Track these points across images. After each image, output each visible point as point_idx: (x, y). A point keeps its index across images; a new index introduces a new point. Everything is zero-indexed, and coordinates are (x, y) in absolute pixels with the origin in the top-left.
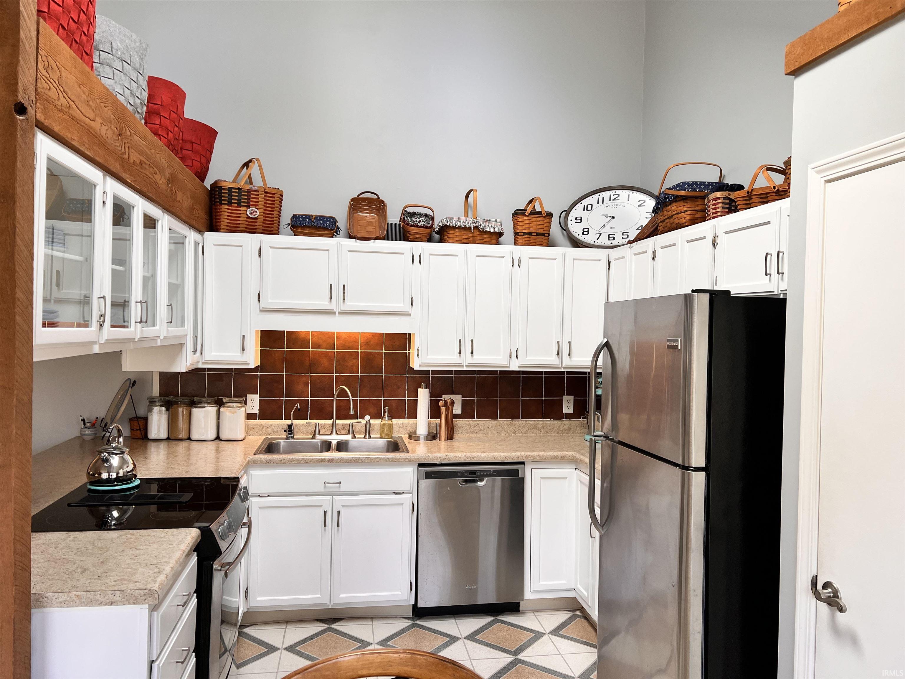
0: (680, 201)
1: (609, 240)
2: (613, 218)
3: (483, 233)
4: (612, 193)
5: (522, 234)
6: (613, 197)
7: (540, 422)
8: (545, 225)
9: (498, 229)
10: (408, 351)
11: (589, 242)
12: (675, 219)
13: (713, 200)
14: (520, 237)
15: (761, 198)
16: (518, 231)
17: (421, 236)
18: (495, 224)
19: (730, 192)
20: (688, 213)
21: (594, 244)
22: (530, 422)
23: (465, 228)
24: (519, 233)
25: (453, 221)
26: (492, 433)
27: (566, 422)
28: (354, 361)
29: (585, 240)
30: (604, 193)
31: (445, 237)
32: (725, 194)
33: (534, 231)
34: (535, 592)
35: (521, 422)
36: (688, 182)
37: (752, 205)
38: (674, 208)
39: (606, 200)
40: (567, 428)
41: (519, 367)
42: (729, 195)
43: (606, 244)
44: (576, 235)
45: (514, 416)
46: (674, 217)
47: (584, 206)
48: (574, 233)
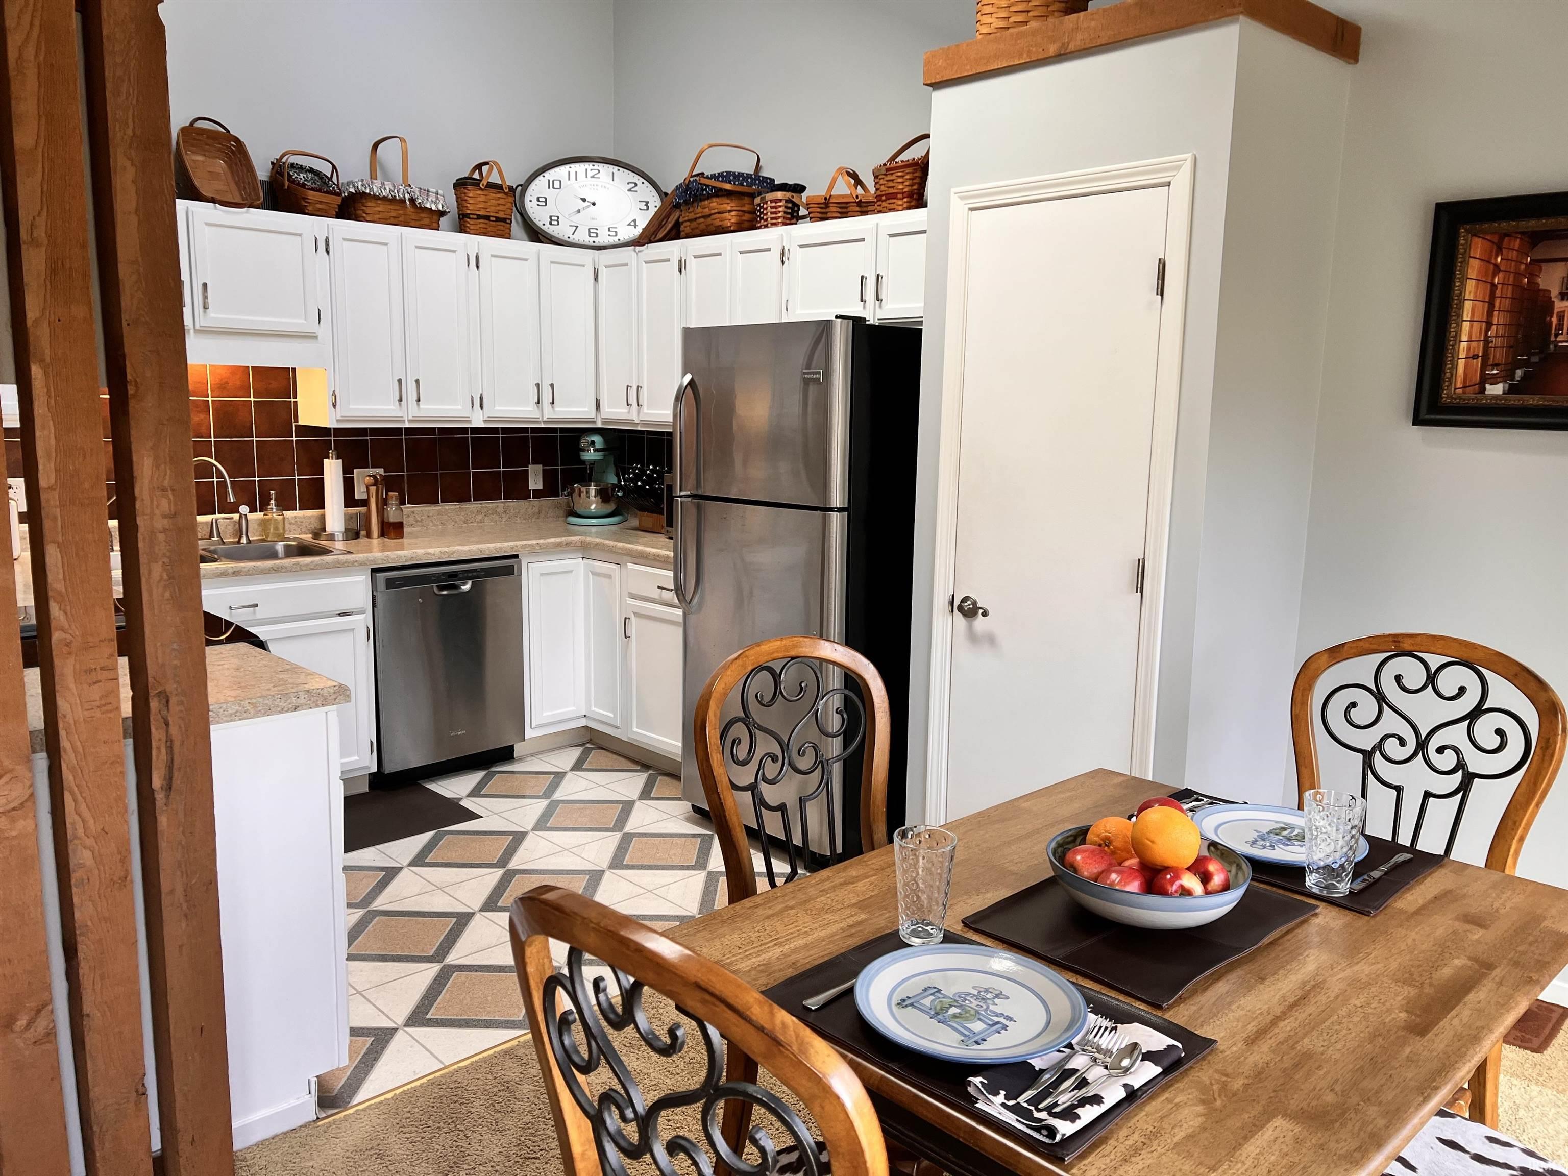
0: (722, 196)
1: (589, 236)
2: (594, 204)
3: (419, 211)
4: (588, 166)
5: (475, 217)
6: (590, 174)
7: (500, 505)
8: (507, 207)
9: (443, 206)
10: (293, 400)
11: (560, 236)
12: (715, 219)
13: (772, 201)
14: (472, 222)
15: (840, 208)
16: (468, 212)
17: (327, 208)
18: (437, 198)
19: (793, 194)
20: (733, 213)
21: (568, 240)
22: (487, 505)
23: (393, 200)
24: (470, 214)
25: (374, 187)
26: (435, 525)
27: (535, 503)
28: (202, 416)
29: (555, 234)
30: (577, 165)
31: (360, 212)
32: (788, 195)
33: (492, 214)
34: (538, 726)
35: (473, 506)
36: (734, 173)
37: (829, 215)
38: (714, 205)
39: (582, 175)
40: (537, 511)
41: (485, 421)
42: (793, 197)
43: (586, 243)
44: (540, 224)
45: (463, 498)
46: (713, 217)
47: (549, 181)
48: (536, 221)
